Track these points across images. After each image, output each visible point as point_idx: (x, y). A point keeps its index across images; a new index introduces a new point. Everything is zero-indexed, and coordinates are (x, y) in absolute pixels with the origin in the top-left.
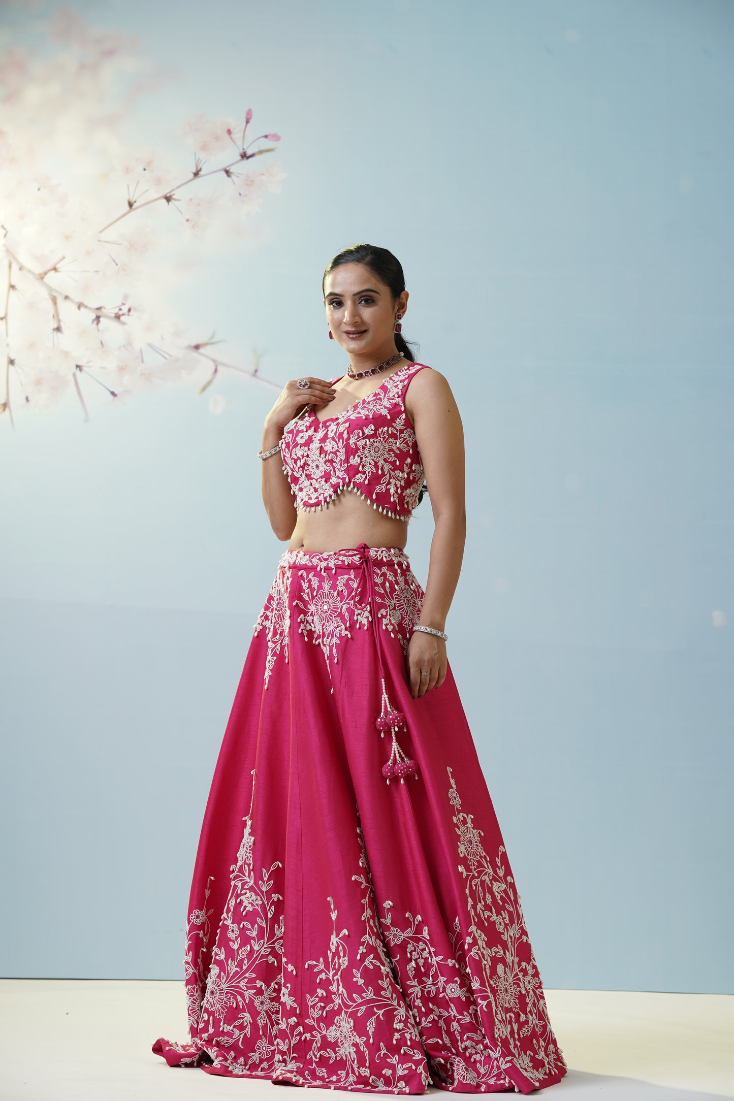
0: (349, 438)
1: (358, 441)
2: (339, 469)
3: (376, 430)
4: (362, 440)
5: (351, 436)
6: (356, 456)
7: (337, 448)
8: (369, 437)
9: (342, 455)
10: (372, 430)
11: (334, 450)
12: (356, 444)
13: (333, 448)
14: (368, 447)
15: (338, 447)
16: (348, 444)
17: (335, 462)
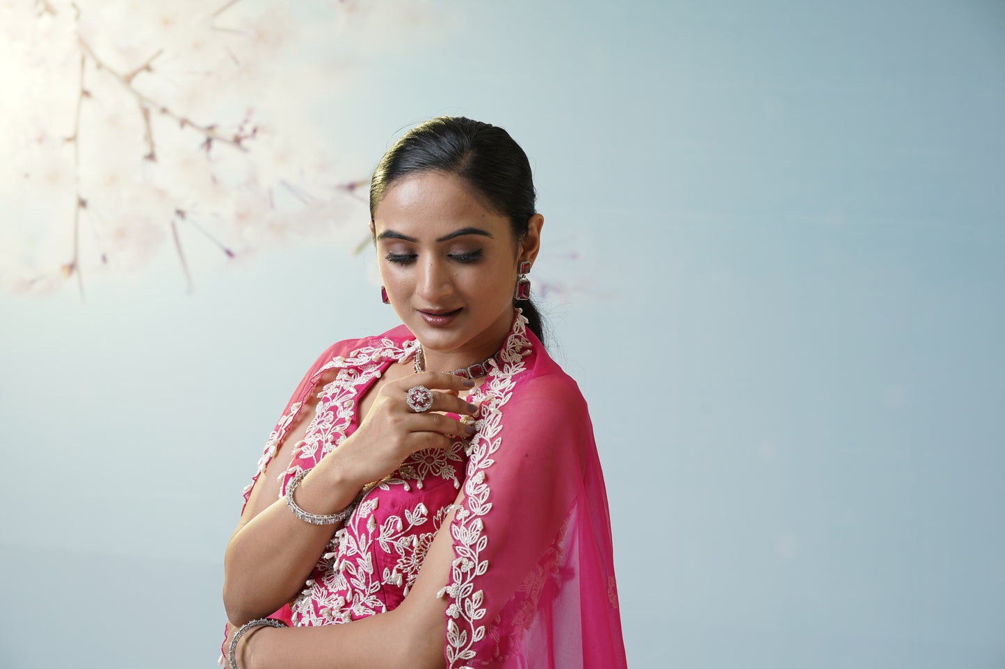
0: (377, 533)
1: (396, 540)
2: (363, 592)
3: (431, 514)
4: (404, 538)
5: (382, 528)
6: (394, 571)
7: (357, 551)
8: (417, 530)
9: (366, 564)
10: (422, 516)
11: (349, 554)
12: (392, 546)
13: (348, 548)
14: (416, 551)
15: (359, 548)
16: (375, 544)
17: (354, 577)
